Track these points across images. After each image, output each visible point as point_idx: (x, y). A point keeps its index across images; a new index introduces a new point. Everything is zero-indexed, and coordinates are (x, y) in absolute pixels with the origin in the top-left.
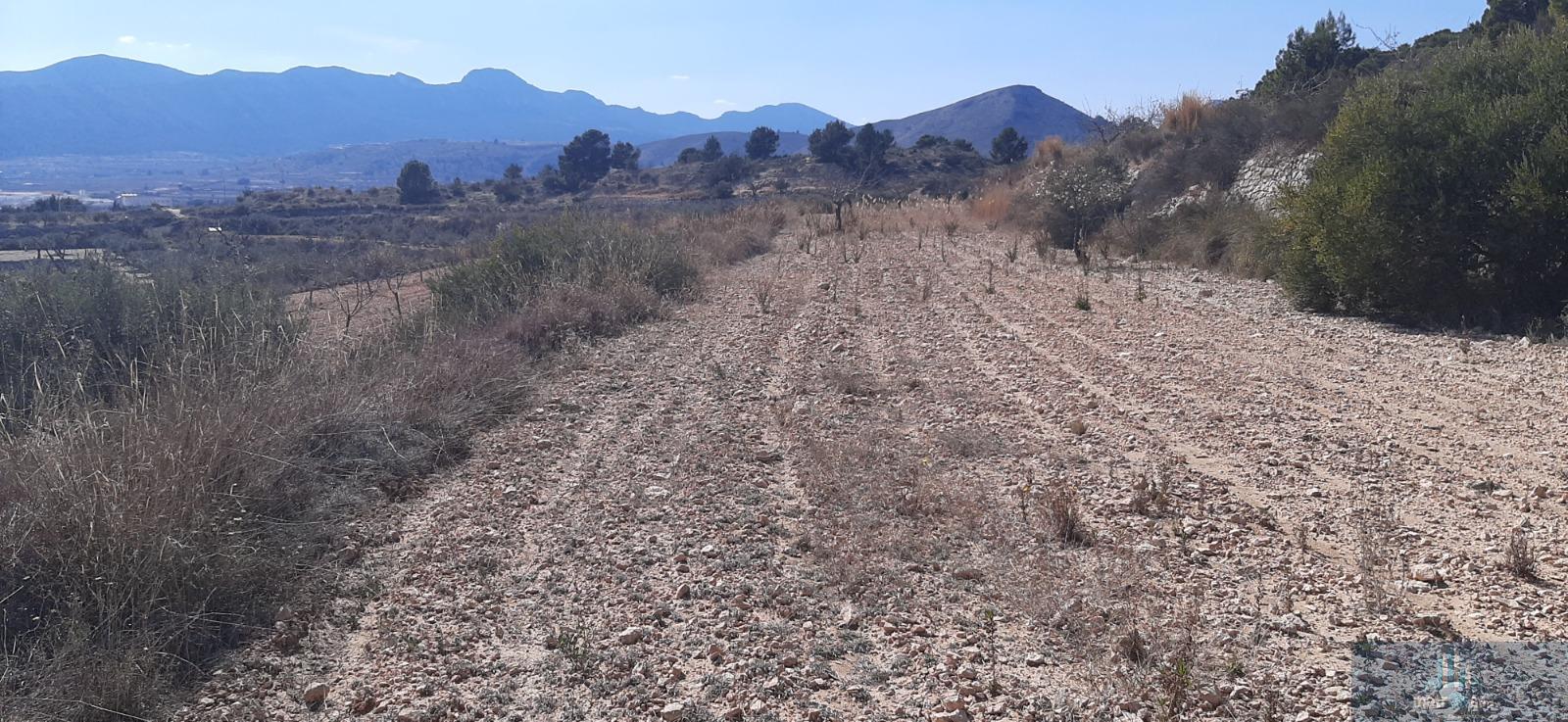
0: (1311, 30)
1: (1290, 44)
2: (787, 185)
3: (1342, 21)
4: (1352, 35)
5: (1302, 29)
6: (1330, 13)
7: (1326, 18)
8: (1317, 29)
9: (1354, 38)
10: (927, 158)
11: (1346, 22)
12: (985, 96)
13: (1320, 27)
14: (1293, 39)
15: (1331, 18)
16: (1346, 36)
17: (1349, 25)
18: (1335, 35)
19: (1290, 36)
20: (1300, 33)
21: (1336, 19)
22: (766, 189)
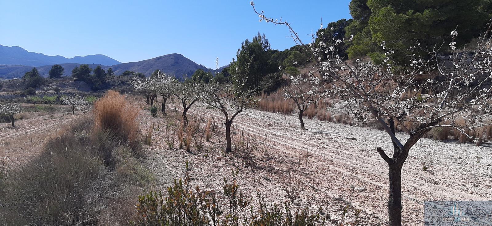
0: (251, 40)
1: (243, 47)
2: (60, 90)
3: (264, 38)
4: (268, 45)
5: (247, 40)
6: (259, 34)
7: (257, 36)
8: (254, 41)
9: (269, 46)
10: (123, 80)
11: (266, 38)
12: (165, 56)
13: (255, 40)
14: (244, 44)
15: (259, 36)
16: (266, 45)
17: (267, 40)
18: (261, 44)
19: (243, 43)
20: (247, 42)
21: (262, 37)
22: (51, 91)
